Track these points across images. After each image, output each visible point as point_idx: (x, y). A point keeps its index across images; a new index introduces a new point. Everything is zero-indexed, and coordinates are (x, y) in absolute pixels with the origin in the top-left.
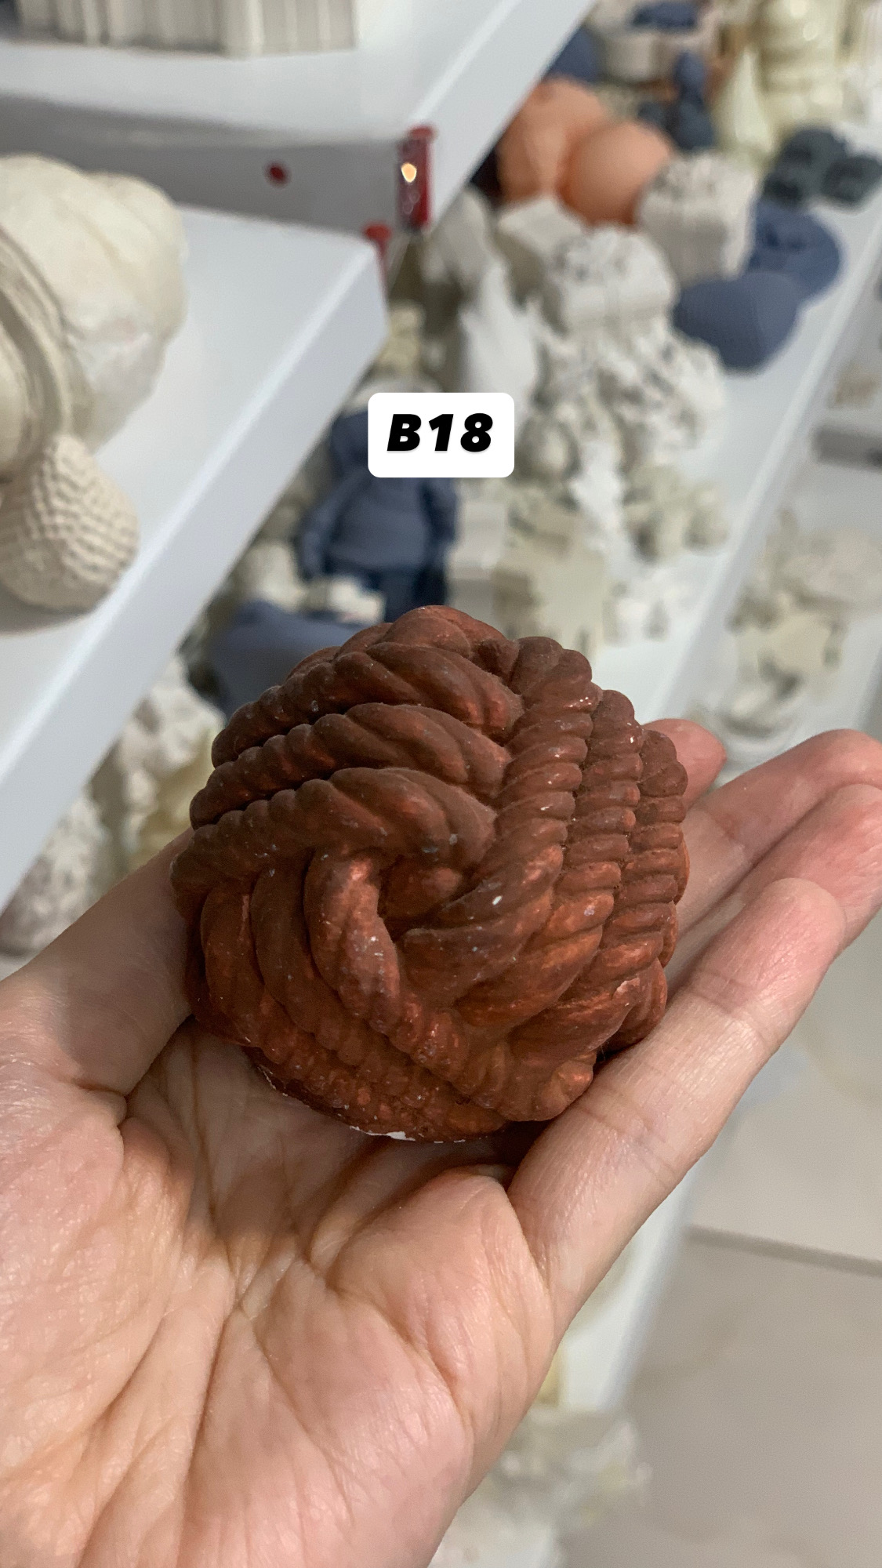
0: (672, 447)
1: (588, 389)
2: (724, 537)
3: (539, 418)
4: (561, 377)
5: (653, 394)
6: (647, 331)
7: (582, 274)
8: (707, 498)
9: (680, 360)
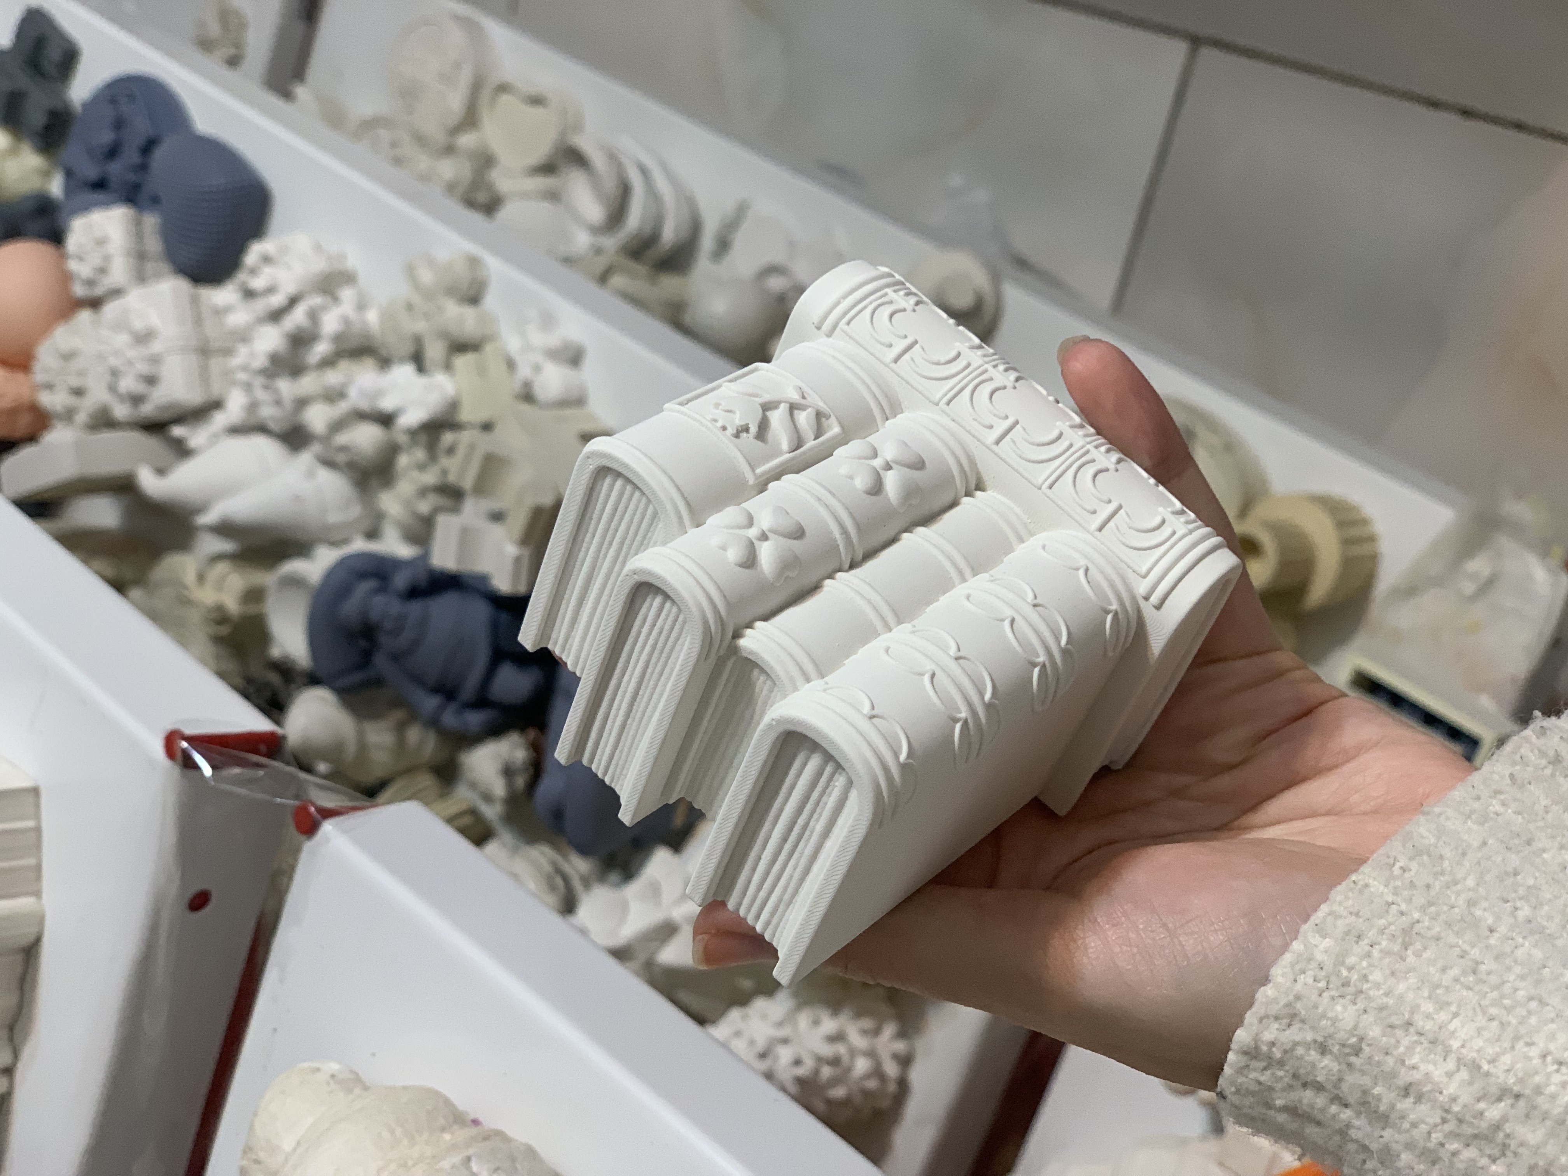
0: (361, 306)
1: (286, 387)
2: (473, 263)
3: (316, 448)
4: (268, 412)
5: (298, 317)
6: (220, 312)
7: (151, 380)
8: (426, 276)
9: (258, 283)
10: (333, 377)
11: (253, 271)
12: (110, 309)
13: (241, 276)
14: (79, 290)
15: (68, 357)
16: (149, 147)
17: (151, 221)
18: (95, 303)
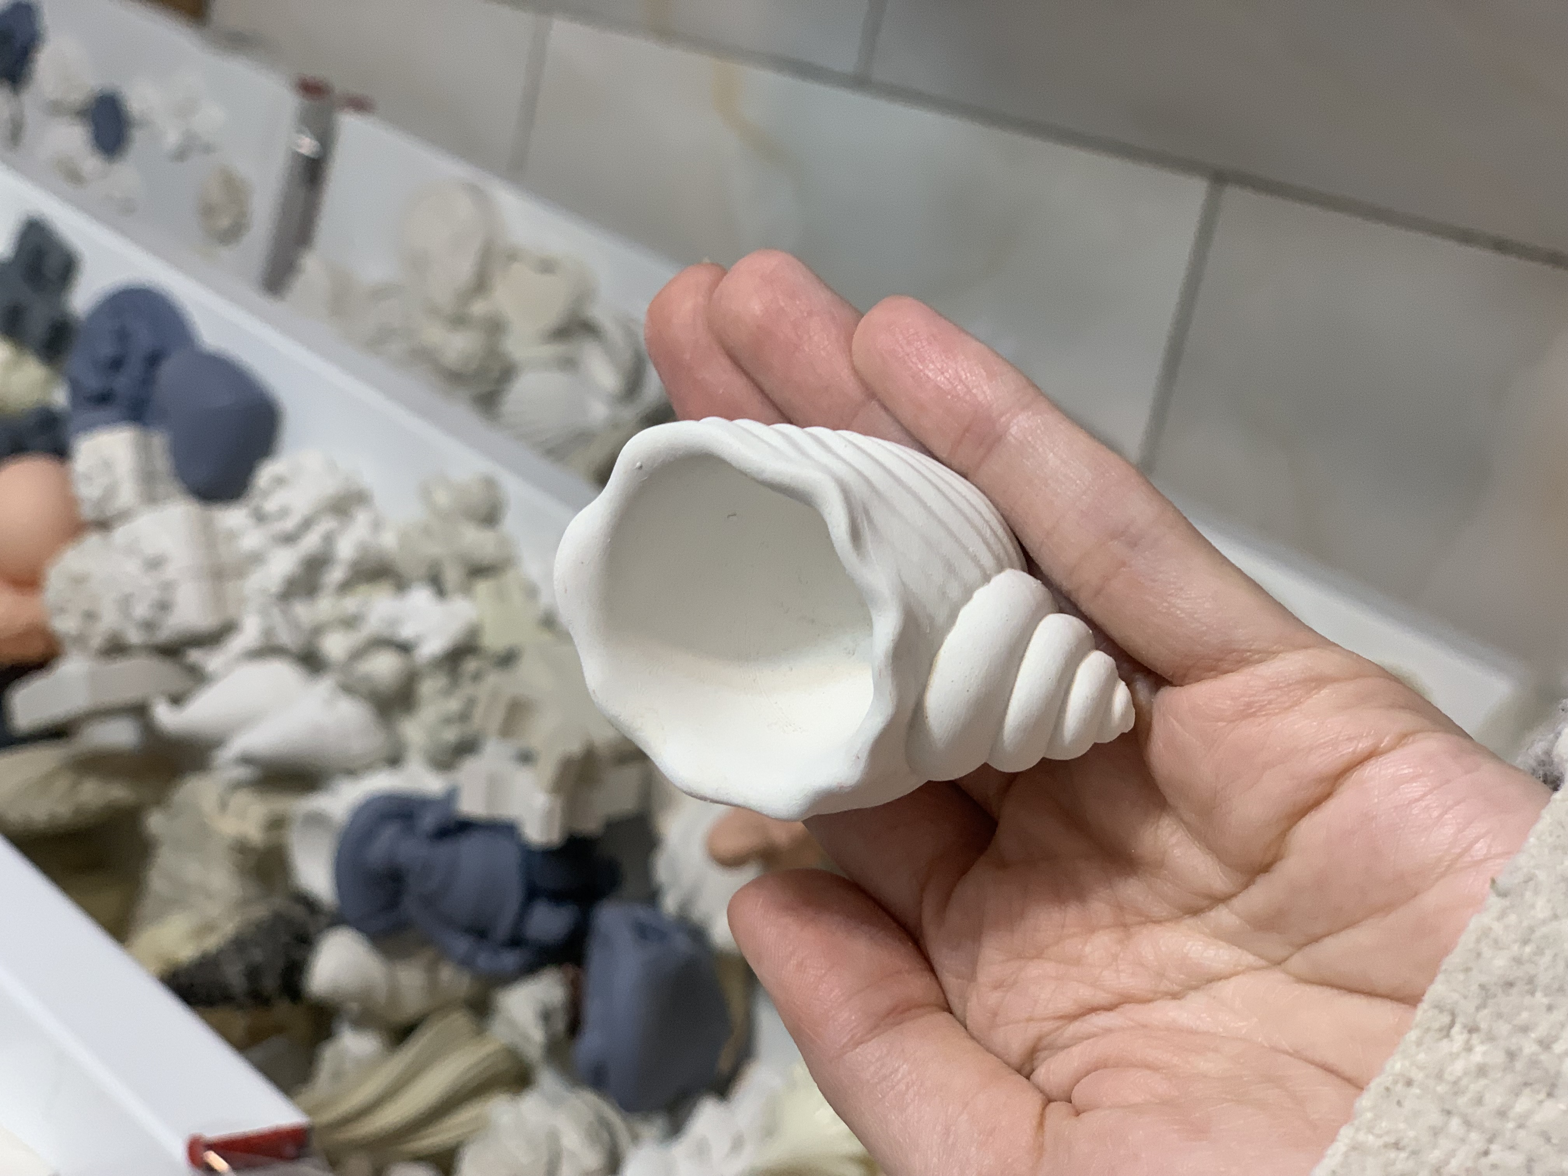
0: (377, 528)
1: (302, 611)
2: (490, 484)
3: (334, 675)
4: (285, 637)
5: (313, 540)
6: (232, 536)
7: (164, 606)
8: (442, 498)
9: (271, 505)
10: (350, 604)
11: (266, 494)
12: (120, 534)
13: (254, 499)
14: (87, 512)
15: (79, 581)
16: (154, 360)
17: (159, 441)
18: (103, 525)
